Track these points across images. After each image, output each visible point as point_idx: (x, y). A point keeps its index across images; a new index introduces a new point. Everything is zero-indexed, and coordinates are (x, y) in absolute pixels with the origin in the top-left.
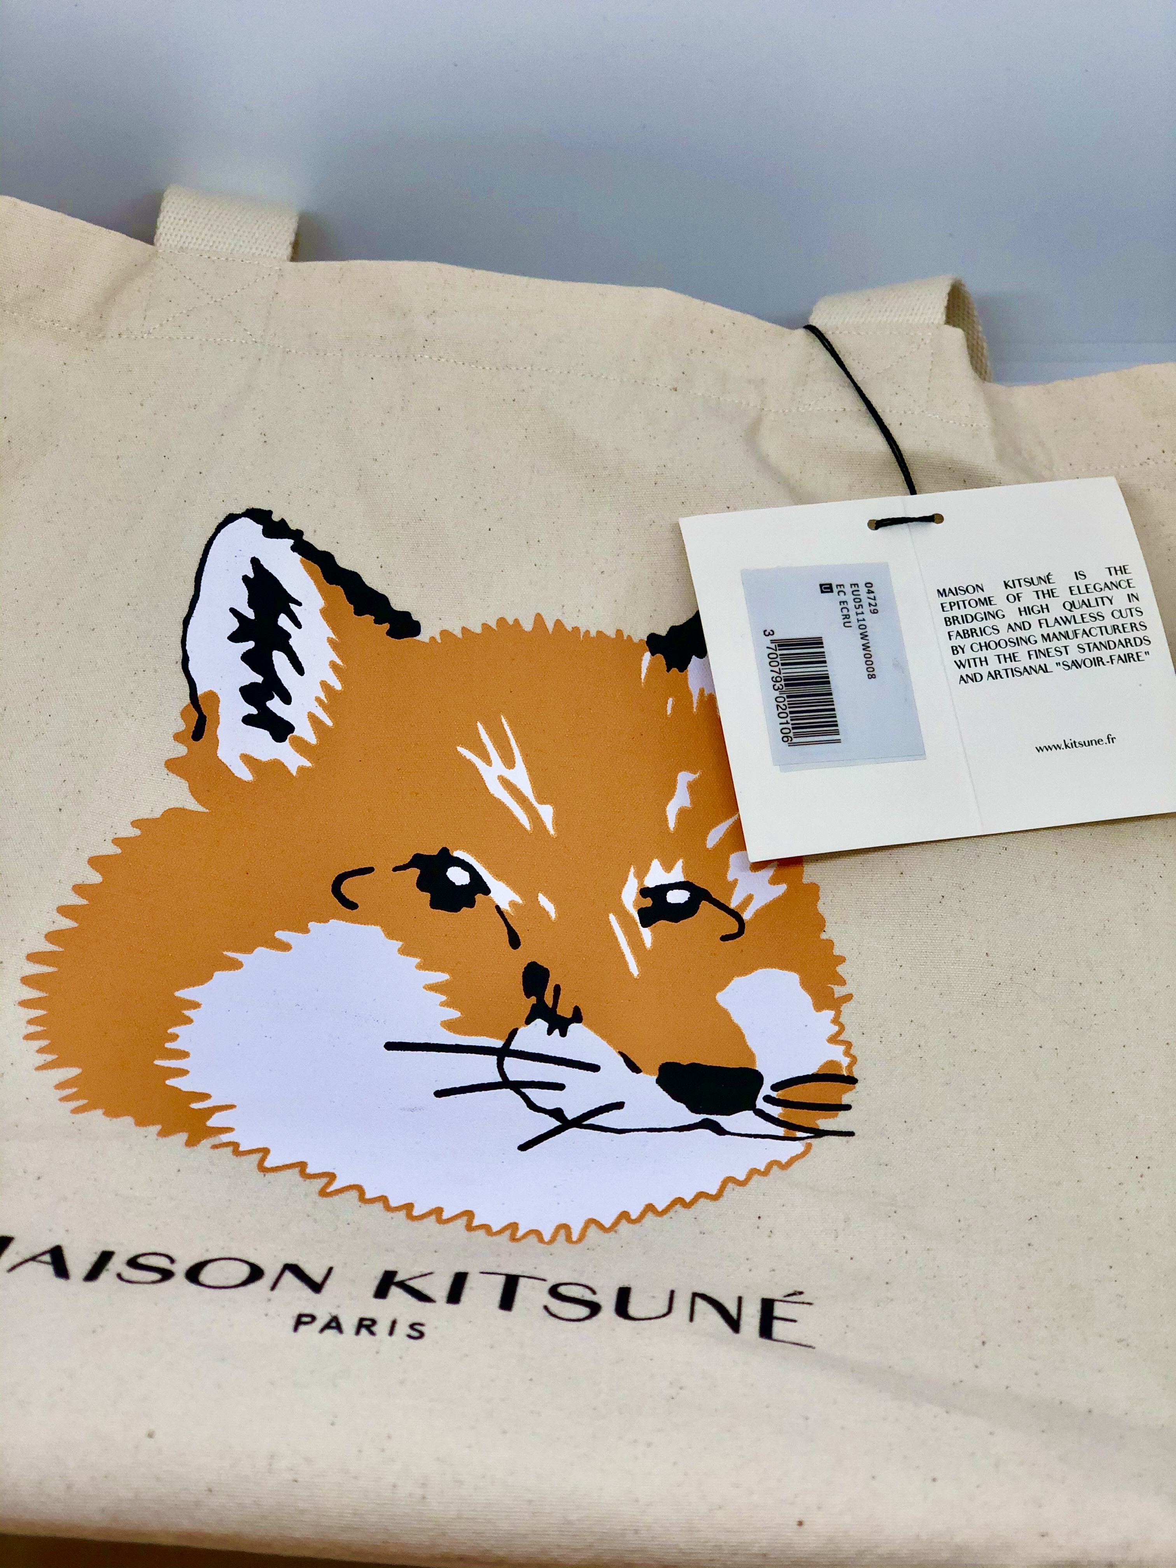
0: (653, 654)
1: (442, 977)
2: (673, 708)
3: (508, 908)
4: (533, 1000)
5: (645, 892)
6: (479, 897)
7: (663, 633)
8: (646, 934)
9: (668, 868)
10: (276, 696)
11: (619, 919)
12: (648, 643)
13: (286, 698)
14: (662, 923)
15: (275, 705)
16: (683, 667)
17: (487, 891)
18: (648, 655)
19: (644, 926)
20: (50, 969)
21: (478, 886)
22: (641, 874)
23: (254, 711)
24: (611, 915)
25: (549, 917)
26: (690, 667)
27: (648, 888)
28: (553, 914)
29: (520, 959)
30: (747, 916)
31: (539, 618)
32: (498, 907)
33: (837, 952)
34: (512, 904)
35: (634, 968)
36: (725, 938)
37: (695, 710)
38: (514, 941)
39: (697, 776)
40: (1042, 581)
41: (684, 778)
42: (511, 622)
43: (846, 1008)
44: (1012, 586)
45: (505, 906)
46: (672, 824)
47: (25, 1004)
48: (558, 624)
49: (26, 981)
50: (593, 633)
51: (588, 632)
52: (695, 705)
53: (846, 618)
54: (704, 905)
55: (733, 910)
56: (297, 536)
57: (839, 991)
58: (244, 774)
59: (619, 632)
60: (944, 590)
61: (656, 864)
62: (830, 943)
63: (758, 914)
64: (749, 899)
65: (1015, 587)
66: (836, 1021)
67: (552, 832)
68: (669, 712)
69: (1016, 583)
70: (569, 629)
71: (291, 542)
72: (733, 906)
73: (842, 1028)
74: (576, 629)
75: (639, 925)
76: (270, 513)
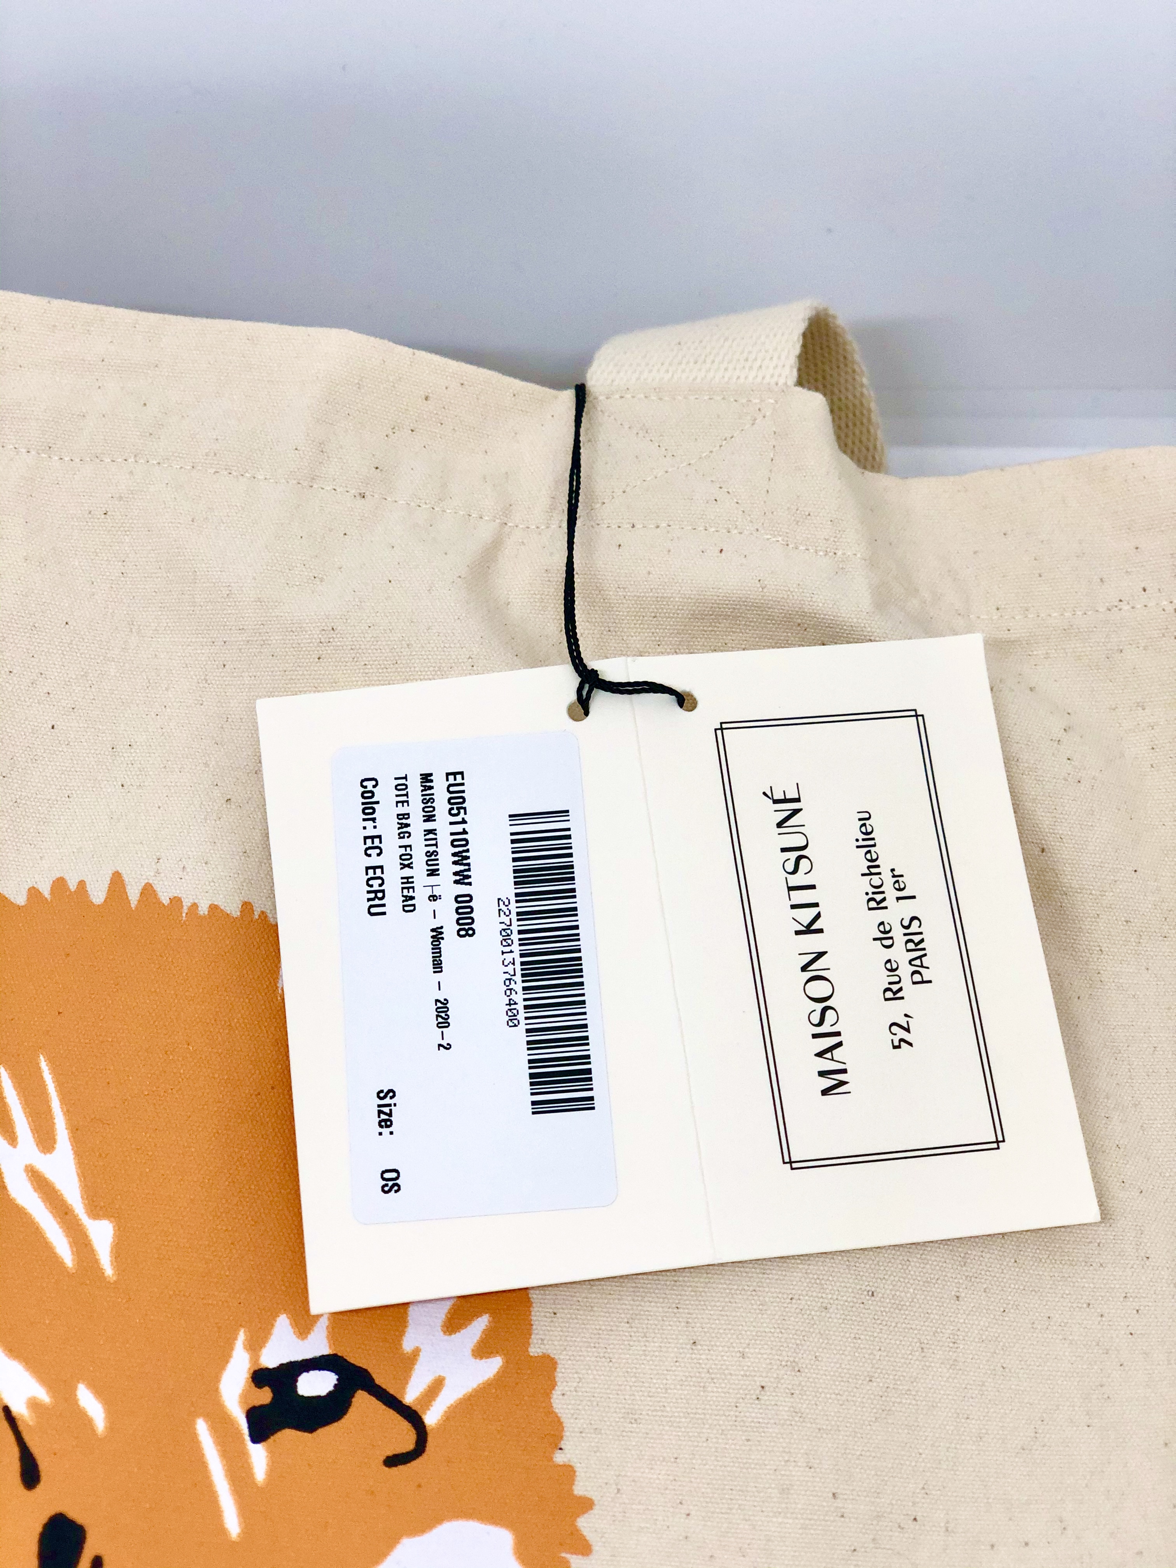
3: (25, 1412)
5: (260, 1377)
8: (259, 1456)
9: (302, 1331)
11: (214, 1431)
14: (288, 1436)
19: (255, 1441)
22: (255, 1346)
24: (202, 1427)
25: (93, 1428)
27: (267, 1369)
28: (100, 1423)
29: (40, 1507)
30: (431, 1418)
31: (117, 882)
32: (6, 1410)
33: (579, 1489)
34: (34, 1404)
35: (232, 1523)
36: (393, 1461)
38: (31, 1473)
42: (73, 885)
45: (18, 1409)
48: (148, 891)
50: (203, 909)
51: (195, 906)
54: (362, 1400)
55: (409, 1408)
59: (247, 906)
61: (283, 1324)
62: (568, 1472)
63: (451, 1414)
64: (436, 1387)
67: (109, 1270)
70: (166, 901)
72: (410, 1397)
74: (176, 901)
75: (247, 1438)
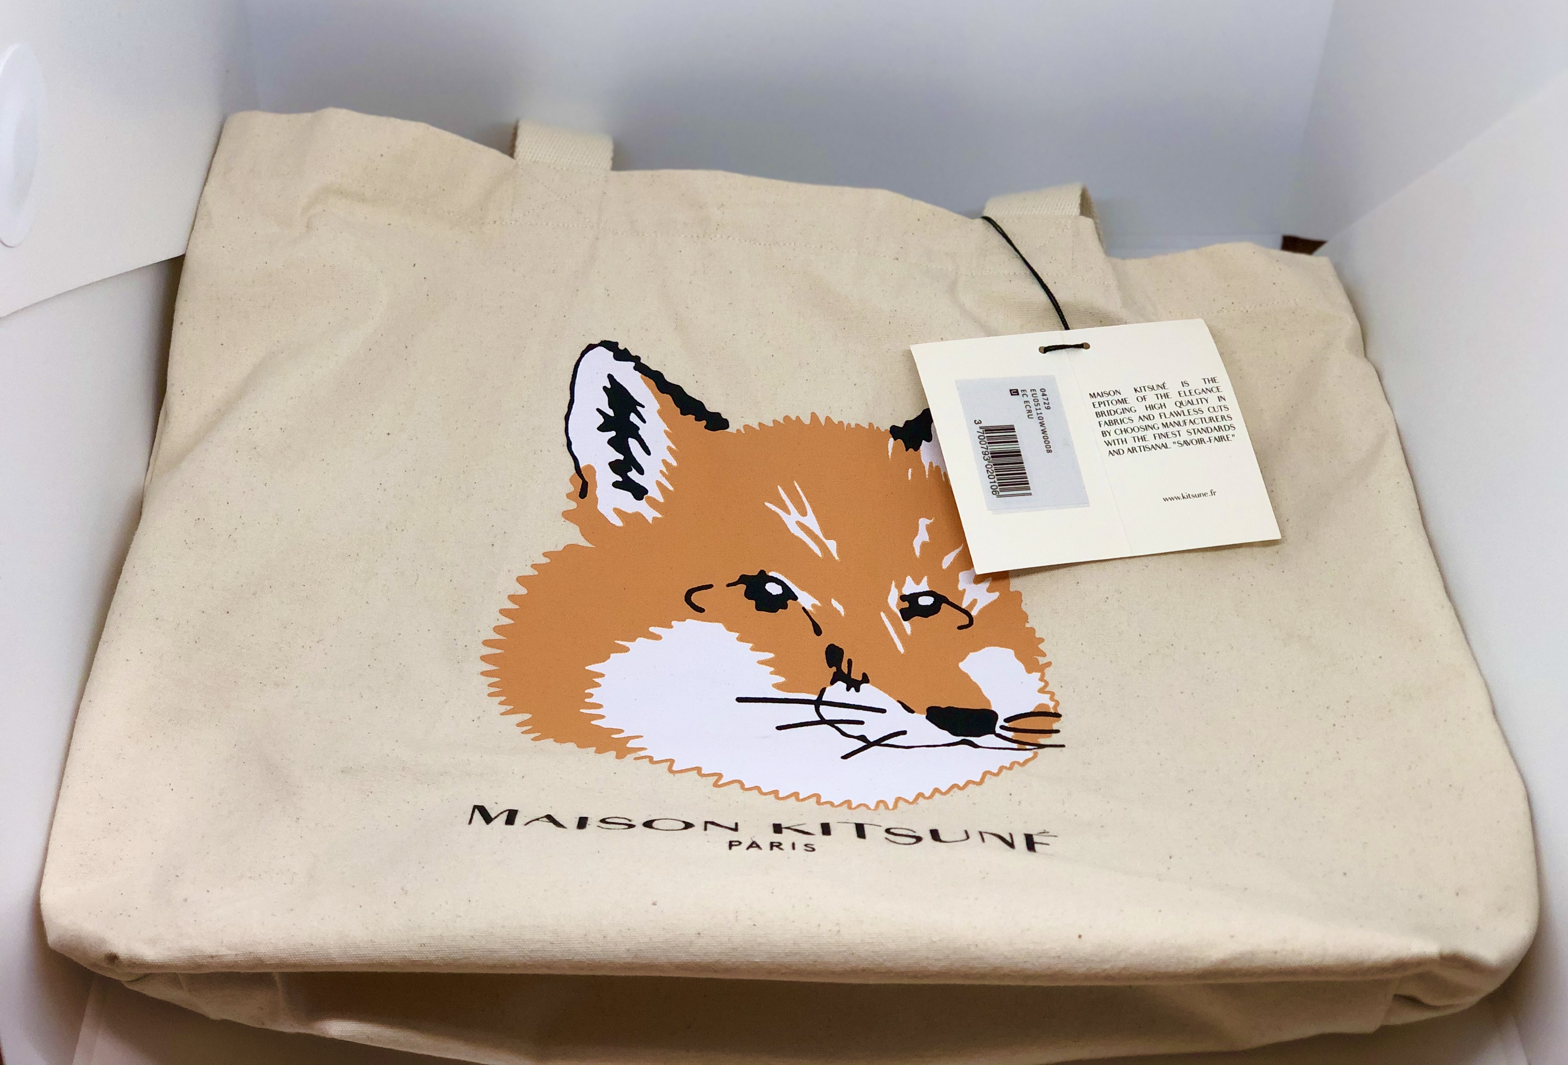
0: (895, 439)
1: (769, 656)
2: (912, 475)
3: (812, 609)
4: (834, 669)
5: (903, 598)
6: (790, 602)
7: (901, 425)
8: (907, 625)
9: (918, 582)
10: (633, 469)
11: (888, 616)
12: (891, 432)
13: (641, 471)
14: (917, 619)
15: (633, 475)
16: (917, 448)
17: (795, 598)
18: (892, 439)
19: (905, 620)
20: (499, 651)
21: (788, 595)
22: (900, 586)
23: (620, 479)
24: (882, 614)
25: (840, 614)
26: (922, 448)
27: (905, 596)
28: (843, 613)
29: (823, 642)
30: (974, 613)
31: (814, 416)
32: (804, 608)
34: (814, 606)
35: (901, 648)
36: (960, 628)
37: (927, 477)
38: (818, 631)
39: (932, 521)
40: (1160, 388)
41: (923, 522)
42: (794, 418)
43: (1048, 671)
44: (1140, 390)
45: (809, 608)
46: (918, 553)
47: (484, 673)
48: (828, 419)
49: (484, 658)
50: (853, 426)
51: (849, 425)
52: (927, 473)
53: (1029, 412)
54: (944, 606)
55: (964, 609)
56: (636, 359)
57: (1042, 660)
58: (617, 522)
59: (871, 424)
60: (1094, 394)
61: (909, 579)
62: (1032, 630)
63: (981, 612)
64: (974, 602)
65: (1142, 391)
66: (1042, 679)
67: (837, 558)
68: (910, 478)
69: (1142, 389)
70: (837, 423)
71: (633, 364)
72: (964, 606)
73: (1047, 684)
74: (841, 423)
75: (902, 619)
76: (617, 344)
